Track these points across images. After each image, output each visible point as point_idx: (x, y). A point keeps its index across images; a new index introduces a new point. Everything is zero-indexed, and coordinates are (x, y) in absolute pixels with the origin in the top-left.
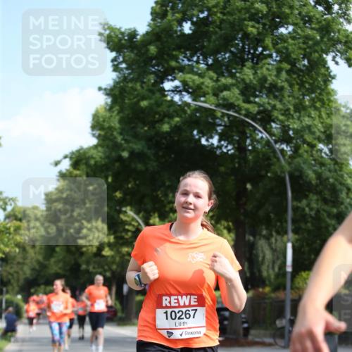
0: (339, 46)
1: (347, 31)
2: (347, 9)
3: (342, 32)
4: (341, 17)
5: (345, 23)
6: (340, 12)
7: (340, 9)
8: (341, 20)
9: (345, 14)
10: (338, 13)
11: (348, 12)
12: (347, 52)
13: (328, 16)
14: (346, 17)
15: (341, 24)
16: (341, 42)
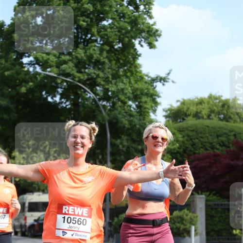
0: (143, 34)
1: (149, 23)
2: (150, 9)
3: (145, 25)
4: (145, 14)
5: (148, 18)
6: (145, 10)
7: (145, 9)
8: (145, 16)
9: (148, 12)
10: (143, 11)
11: (150, 11)
12: (149, 38)
13: (136, 14)
14: (149, 14)
15: (145, 19)
16: (144, 32)
